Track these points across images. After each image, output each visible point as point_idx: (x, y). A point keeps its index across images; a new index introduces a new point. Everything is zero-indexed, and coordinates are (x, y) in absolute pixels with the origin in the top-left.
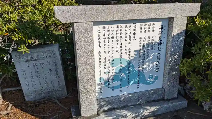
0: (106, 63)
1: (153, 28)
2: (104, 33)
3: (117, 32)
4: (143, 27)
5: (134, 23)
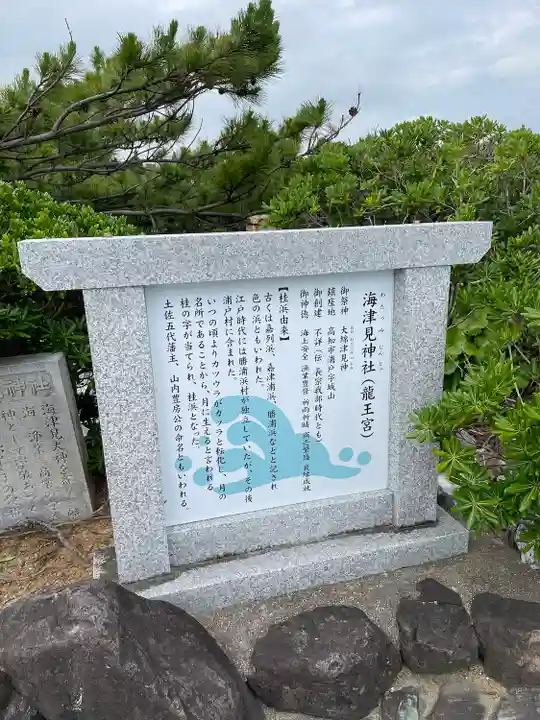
0: (198, 413)
2: (185, 319)
3: (228, 315)
4: (311, 298)
5: (280, 289)
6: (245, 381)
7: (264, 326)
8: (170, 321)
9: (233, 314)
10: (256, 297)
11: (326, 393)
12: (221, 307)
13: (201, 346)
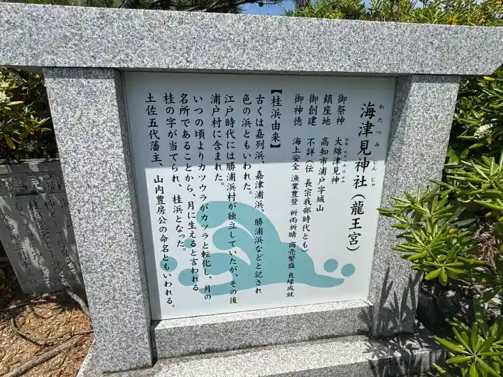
0: (183, 215)
1: (341, 110)
2: (168, 116)
3: (217, 115)
4: (306, 105)
5: (273, 91)
6: (233, 187)
7: (253, 130)
8: (153, 117)
9: (221, 115)
10: (246, 98)
11: (315, 205)
12: (208, 106)
13: (187, 147)
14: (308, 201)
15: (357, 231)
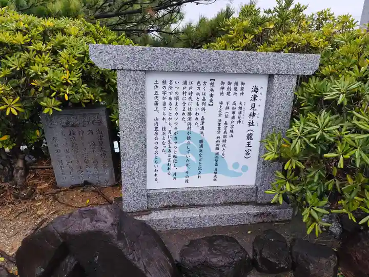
0: (166, 137)
1: (242, 89)
2: (163, 90)
3: (185, 90)
4: (226, 86)
5: (211, 80)
6: (190, 124)
7: (201, 97)
8: (157, 90)
9: (187, 90)
10: (199, 83)
11: (229, 134)
12: (181, 86)
13: (170, 104)
14: (225, 132)
15: (250, 148)
